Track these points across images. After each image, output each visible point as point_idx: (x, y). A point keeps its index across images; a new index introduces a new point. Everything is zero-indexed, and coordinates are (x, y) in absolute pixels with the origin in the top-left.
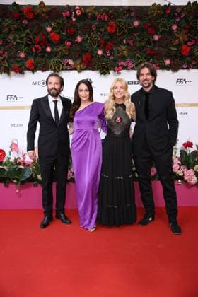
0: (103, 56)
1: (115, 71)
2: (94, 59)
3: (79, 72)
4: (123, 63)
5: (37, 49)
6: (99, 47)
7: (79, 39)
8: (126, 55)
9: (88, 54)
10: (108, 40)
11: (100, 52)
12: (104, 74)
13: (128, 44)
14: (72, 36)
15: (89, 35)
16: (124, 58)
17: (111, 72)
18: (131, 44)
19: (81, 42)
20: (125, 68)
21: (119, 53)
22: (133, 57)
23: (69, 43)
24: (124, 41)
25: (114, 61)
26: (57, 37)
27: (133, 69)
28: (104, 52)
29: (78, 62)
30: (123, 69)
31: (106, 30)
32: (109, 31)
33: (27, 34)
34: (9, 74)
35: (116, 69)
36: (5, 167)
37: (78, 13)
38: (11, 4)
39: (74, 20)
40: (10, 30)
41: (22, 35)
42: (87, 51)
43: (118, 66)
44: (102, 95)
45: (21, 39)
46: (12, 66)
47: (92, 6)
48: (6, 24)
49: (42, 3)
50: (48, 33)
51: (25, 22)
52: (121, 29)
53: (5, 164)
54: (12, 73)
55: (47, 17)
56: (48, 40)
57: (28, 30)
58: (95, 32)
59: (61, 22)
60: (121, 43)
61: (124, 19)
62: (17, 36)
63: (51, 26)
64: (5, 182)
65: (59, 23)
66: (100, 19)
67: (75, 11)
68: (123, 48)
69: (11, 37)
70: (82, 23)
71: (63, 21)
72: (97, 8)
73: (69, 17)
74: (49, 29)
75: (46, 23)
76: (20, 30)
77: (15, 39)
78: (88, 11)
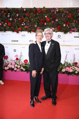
0: (65, 27)
1: (70, 32)
2: (62, 28)
3: (56, 32)
4: (73, 29)
5: (41, 24)
6: (64, 23)
7: (57, 20)
8: (74, 27)
9: (60, 26)
10: (68, 21)
11: (64, 25)
12: (65, 33)
13: (75, 22)
14: (54, 19)
15: (61, 19)
16: (73, 27)
17: (68, 33)
18: (77, 22)
19: (57, 22)
20: (74, 31)
21: (72, 25)
22: (77, 27)
23: (53, 22)
24: (74, 21)
25: (70, 28)
26: (49, 19)
27: (77, 32)
28: (66, 25)
29: (56, 29)
30: (73, 32)
31: (67, 17)
32: (69, 17)
33: (38, 18)
34: (31, 32)
35: (70, 31)
36: (27, 66)
37: (57, 11)
38: (33, 8)
39: (55, 13)
40: (32, 17)
41: (36, 19)
42: (60, 25)
43: (71, 31)
44: (64, 41)
45: (36, 20)
46: (32, 30)
47: (63, 8)
48: (31, 15)
49: (44, 7)
50: (46, 18)
51: (38, 14)
52: (73, 17)
53: (27, 65)
54: (32, 32)
55: (46, 12)
56: (45, 20)
57: (39, 17)
58: (63, 18)
59: (51, 14)
60: (73, 22)
61: (74, 13)
62: (34, 19)
63: (47, 15)
64: (27, 72)
65: (50, 14)
66: (65, 13)
67: (56, 10)
68: (73, 24)
69: (32, 19)
70: (58, 14)
71: (52, 14)
72: (64, 9)
73: (54, 12)
74: (46, 17)
75: (45, 14)
76: (36, 17)
77: (34, 20)
78: (61, 10)
